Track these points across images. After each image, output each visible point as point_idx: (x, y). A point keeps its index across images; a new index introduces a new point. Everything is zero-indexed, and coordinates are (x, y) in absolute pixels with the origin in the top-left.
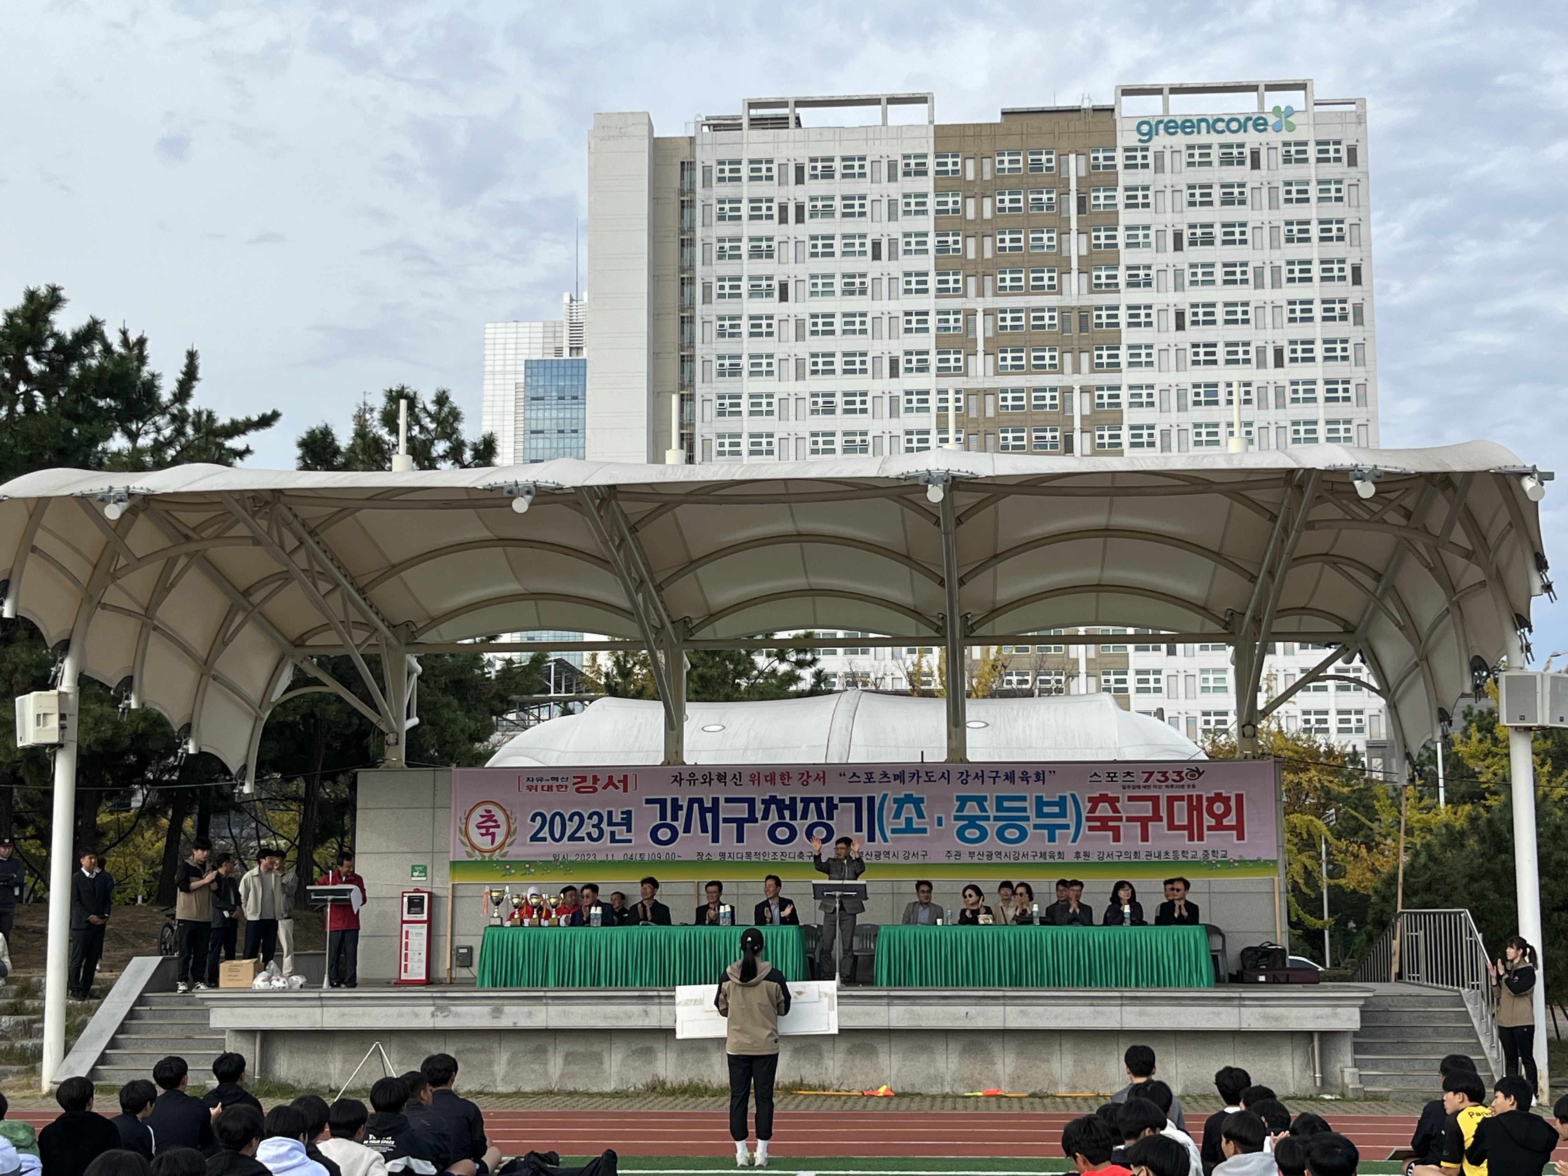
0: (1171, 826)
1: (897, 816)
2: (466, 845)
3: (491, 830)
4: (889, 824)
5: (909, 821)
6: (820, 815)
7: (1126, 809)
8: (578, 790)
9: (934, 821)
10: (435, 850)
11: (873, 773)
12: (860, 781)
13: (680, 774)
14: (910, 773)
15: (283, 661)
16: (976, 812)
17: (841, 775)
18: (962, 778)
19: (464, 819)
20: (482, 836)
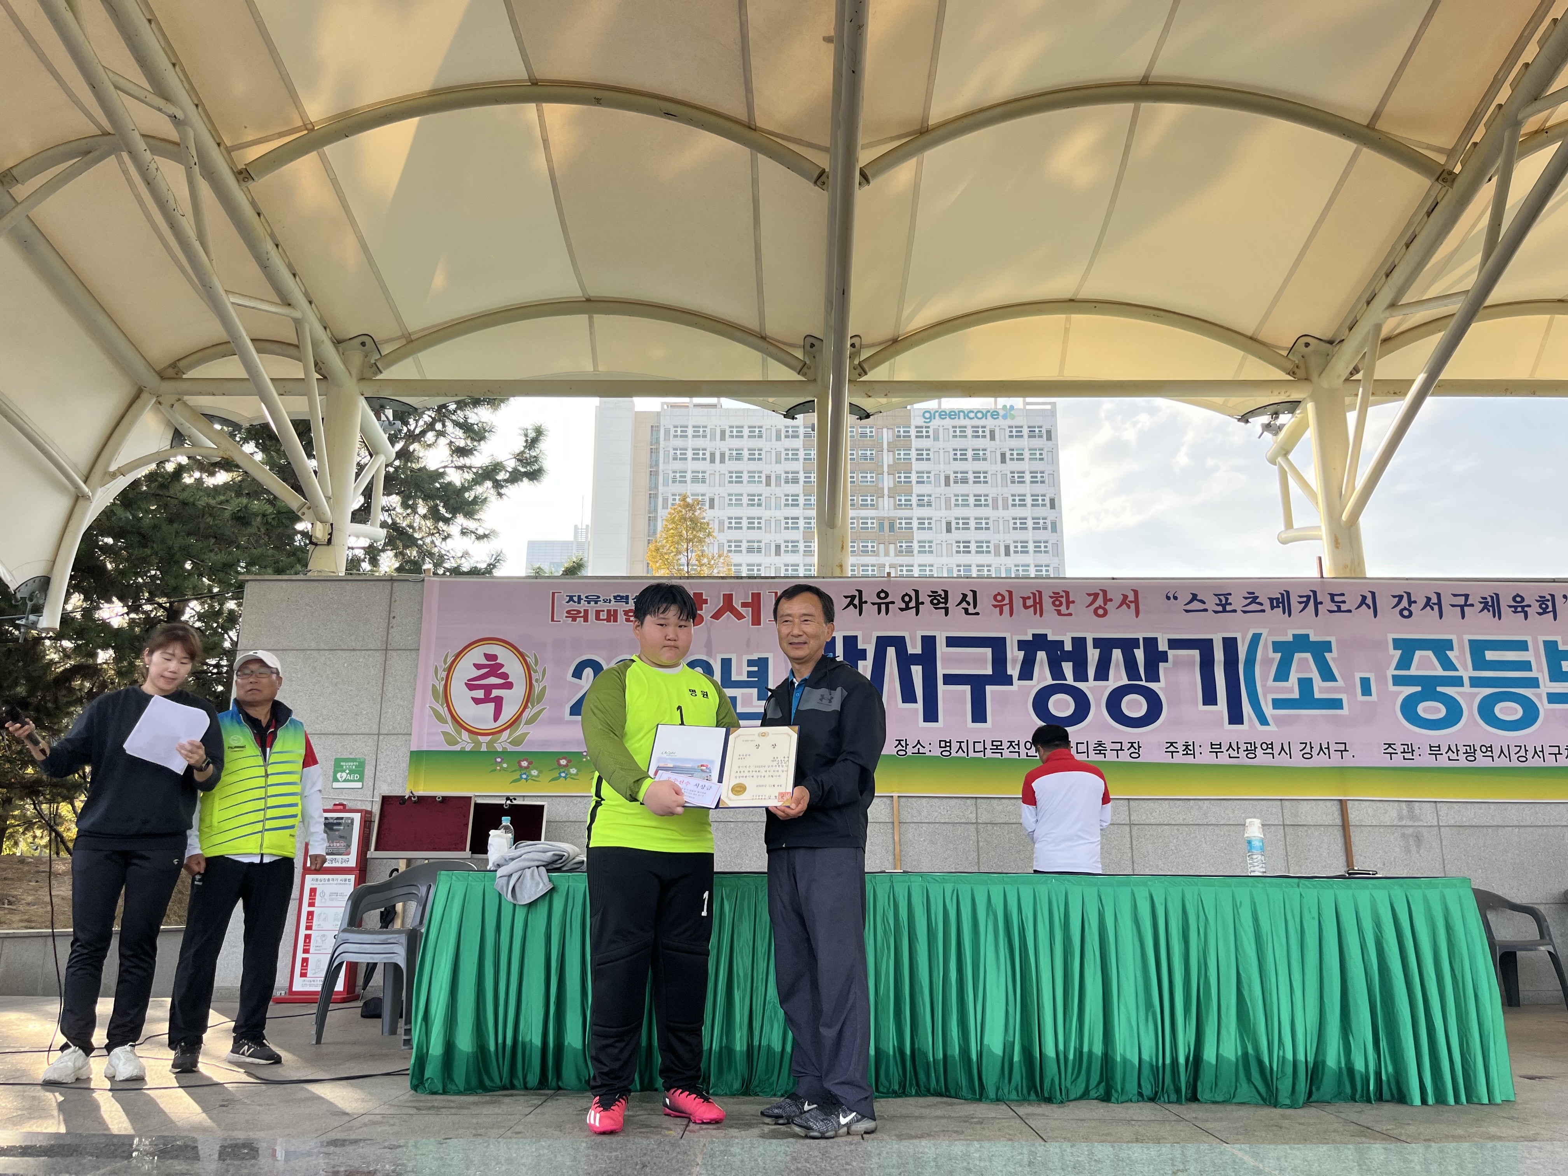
1: (1282, 674)
2: (444, 721)
3: (495, 693)
4: (1268, 690)
5: (1306, 684)
6: (1132, 673)
9: (1354, 685)
10: (383, 731)
11: (1230, 594)
12: (1206, 610)
13: (860, 592)
14: (1301, 597)
15: (139, 402)
16: (1436, 669)
17: (1168, 598)
18: (1401, 606)
19: (444, 670)
20: (477, 704)
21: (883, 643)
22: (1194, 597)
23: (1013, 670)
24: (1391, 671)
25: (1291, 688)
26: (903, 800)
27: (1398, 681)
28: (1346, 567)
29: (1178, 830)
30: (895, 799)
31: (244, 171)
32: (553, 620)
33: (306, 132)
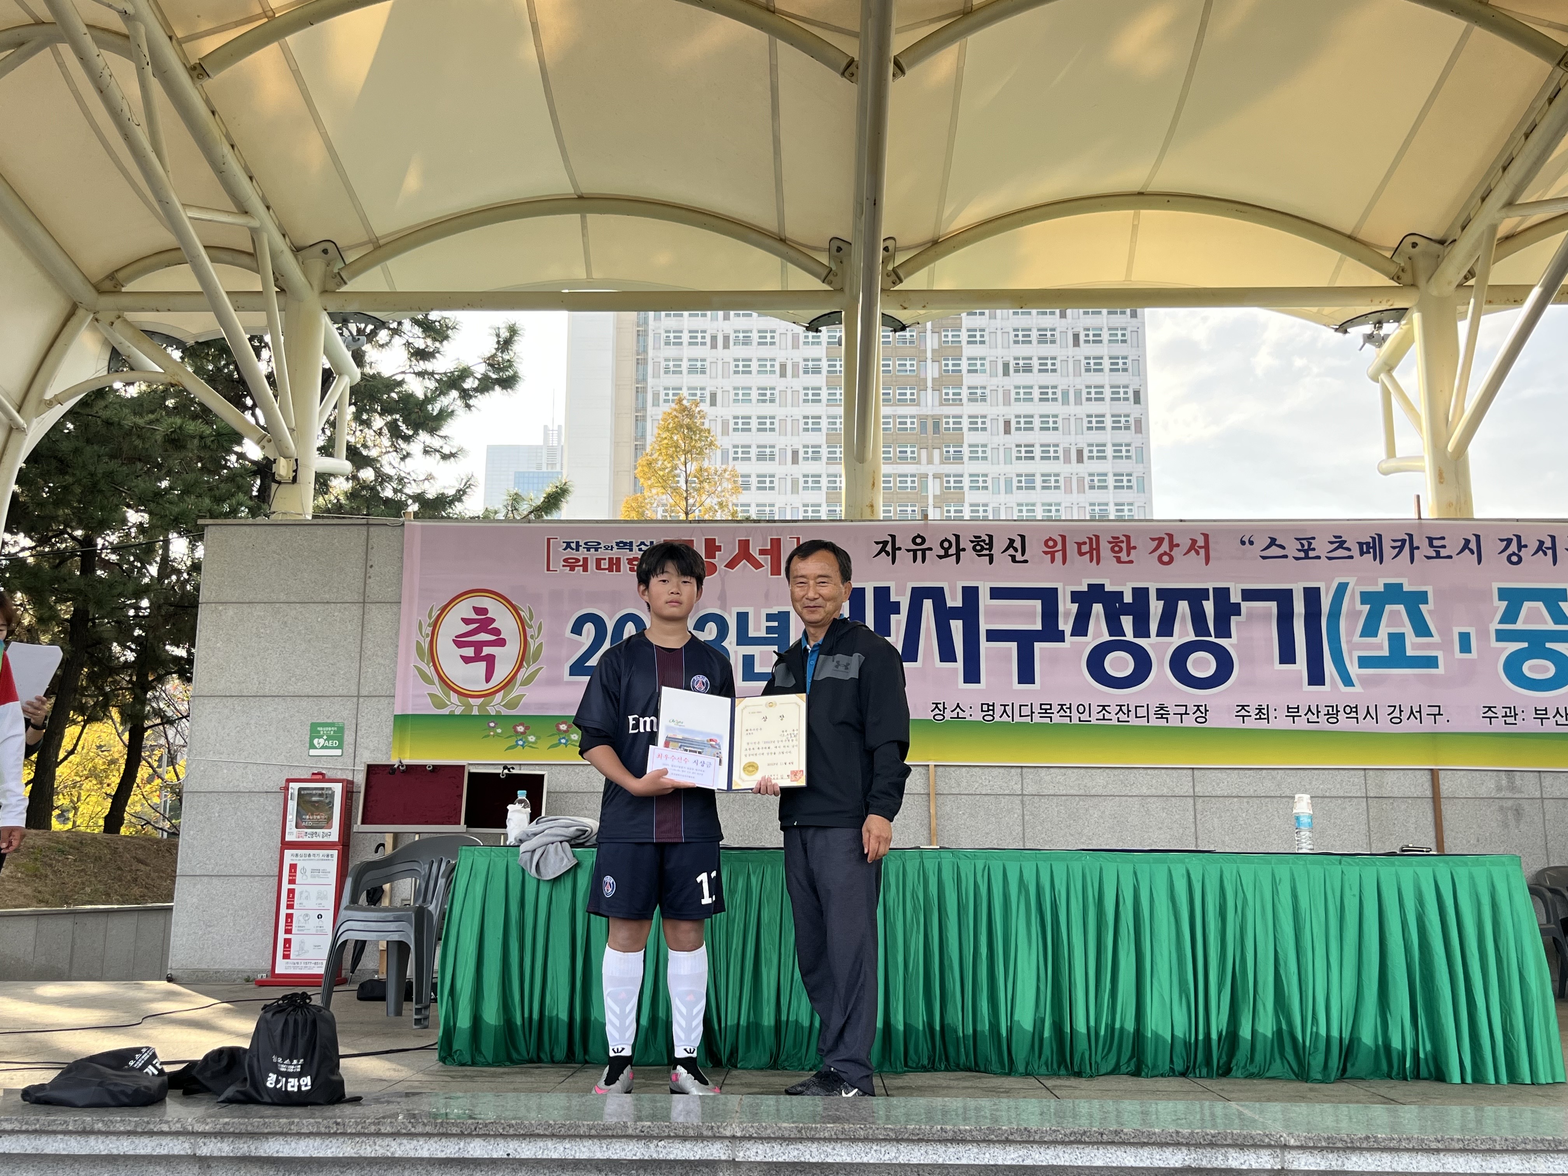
1: (1370, 629)
2: (430, 681)
3: (486, 651)
4: (1353, 647)
5: (1397, 640)
6: (1200, 627)
9: (1452, 641)
10: (364, 692)
11: (1314, 538)
12: (1286, 557)
13: (893, 537)
14: (1394, 541)
15: (74, 321)
16: (1546, 623)
17: (1243, 543)
18: (1509, 551)
19: (429, 625)
20: (466, 663)
21: (918, 595)
22: (1273, 542)
23: (1066, 625)
24: (1495, 625)
25: (1380, 646)
26: (941, 769)
27: (1502, 636)
28: (1450, 505)
29: (1248, 802)
30: (932, 769)
31: (198, 66)
32: (548, 570)
33: (266, 20)
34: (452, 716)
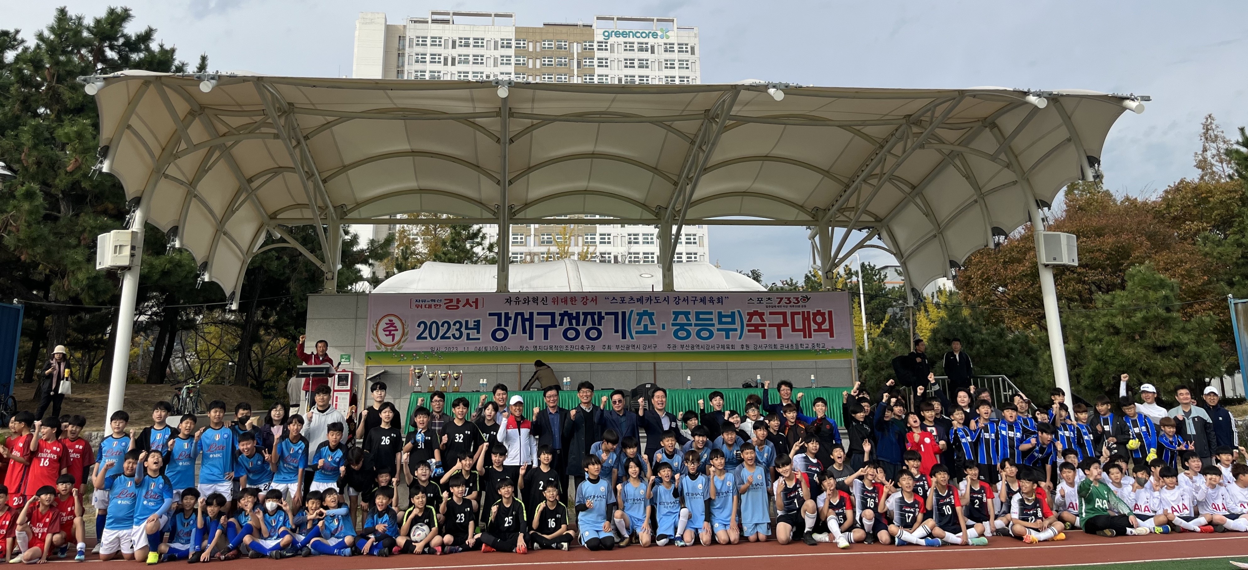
0: (794, 330)
1: (639, 323)
2: (376, 342)
3: (392, 332)
4: (634, 328)
5: (646, 326)
6: (594, 323)
7: (769, 319)
8: (447, 308)
9: (660, 326)
10: (356, 345)
11: (624, 297)
12: (617, 302)
13: (509, 297)
14: (646, 298)
15: (262, 228)
16: (685, 321)
17: (606, 298)
18: (676, 301)
19: (375, 325)
20: (386, 336)
21: (517, 314)
22: (614, 298)
23: (557, 323)
24: (671, 322)
25: (641, 328)
26: (521, 364)
27: (673, 325)
28: (666, 287)
32: (411, 309)
33: (343, 167)
34: (382, 352)
